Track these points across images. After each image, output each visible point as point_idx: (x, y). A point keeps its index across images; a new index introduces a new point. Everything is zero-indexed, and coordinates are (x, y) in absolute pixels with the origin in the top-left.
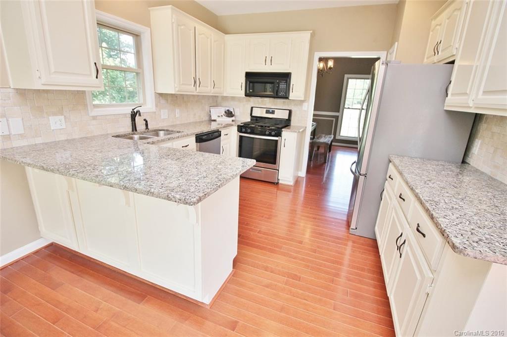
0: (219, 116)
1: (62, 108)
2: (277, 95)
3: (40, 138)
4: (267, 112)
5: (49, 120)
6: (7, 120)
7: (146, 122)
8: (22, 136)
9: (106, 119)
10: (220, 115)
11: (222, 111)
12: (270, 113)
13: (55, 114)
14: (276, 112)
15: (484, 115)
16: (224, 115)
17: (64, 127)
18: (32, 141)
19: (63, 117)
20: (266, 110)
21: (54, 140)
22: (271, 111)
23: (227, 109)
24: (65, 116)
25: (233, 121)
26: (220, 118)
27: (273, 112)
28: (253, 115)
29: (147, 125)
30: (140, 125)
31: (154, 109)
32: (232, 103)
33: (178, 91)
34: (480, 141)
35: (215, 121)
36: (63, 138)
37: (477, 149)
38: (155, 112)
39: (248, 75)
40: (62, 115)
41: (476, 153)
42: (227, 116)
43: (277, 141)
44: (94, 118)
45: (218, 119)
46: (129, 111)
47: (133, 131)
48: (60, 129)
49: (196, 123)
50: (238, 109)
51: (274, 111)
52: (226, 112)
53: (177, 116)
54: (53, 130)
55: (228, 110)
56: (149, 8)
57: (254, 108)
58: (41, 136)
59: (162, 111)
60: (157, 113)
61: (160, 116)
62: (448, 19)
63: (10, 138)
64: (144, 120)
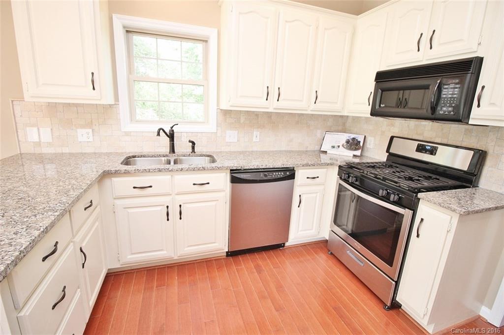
0: (333, 147)
1: (92, 121)
3: (67, 148)
4: (421, 149)
5: (77, 132)
6: (38, 129)
7: (193, 143)
8: (50, 144)
9: (143, 136)
10: (336, 145)
11: (343, 138)
12: (426, 152)
13: (83, 127)
14: (439, 151)
16: (343, 146)
17: (91, 139)
18: (59, 150)
20: (419, 146)
21: (80, 152)
22: (428, 148)
23: (353, 136)
24: (93, 130)
25: (355, 157)
26: (334, 149)
27: (433, 152)
28: (391, 151)
29: (193, 148)
31: (214, 130)
35: (325, 152)
36: (90, 150)
38: (215, 133)
40: (91, 128)
42: (346, 148)
44: (127, 134)
45: (331, 151)
47: (170, 152)
48: (88, 142)
49: (290, 152)
50: (373, 139)
51: (437, 149)
52: (348, 141)
54: (80, 142)
55: (354, 139)
57: (395, 139)
58: (68, 147)
59: (227, 131)
60: (219, 134)
61: (224, 139)
63: (40, 145)
64: (190, 141)
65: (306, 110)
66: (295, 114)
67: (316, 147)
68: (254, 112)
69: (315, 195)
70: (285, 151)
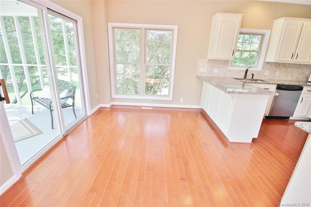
1: (219, 66)
6: (204, 68)
7: (253, 75)
8: (206, 73)
17: (218, 72)
19: (218, 69)
29: (253, 77)
30: (249, 76)
31: (261, 70)
33: (276, 61)
35: (310, 82)
36: (216, 76)
38: (261, 71)
44: (230, 71)
46: (245, 69)
47: (244, 78)
53: (276, 75)
54: (214, 73)
56: (274, 21)
59: (266, 71)
60: (262, 72)
61: (264, 74)
63: (203, 73)
64: (252, 74)
65: (307, 63)
66: (297, 64)
67: (305, 79)
68: (278, 63)
69: (309, 98)
70: (289, 80)
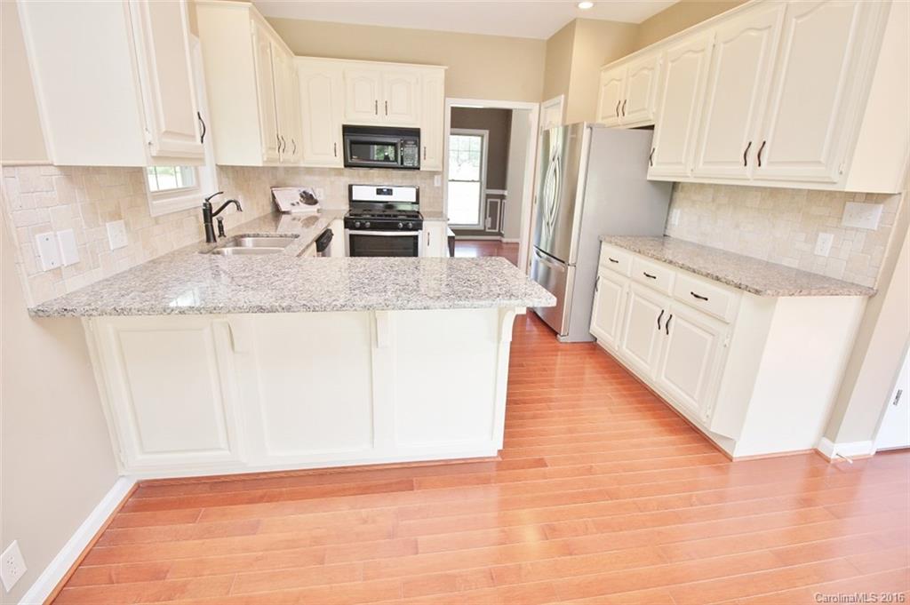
0: (293, 205)
2: (402, 163)
3: (101, 270)
4: (379, 192)
5: (106, 231)
10: (295, 202)
11: (295, 194)
12: (384, 194)
13: (111, 218)
14: (394, 192)
15: (679, 183)
16: (301, 201)
19: (122, 223)
20: (378, 190)
22: (385, 190)
23: (302, 190)
24: (124, 221)
25: (318, 211)
26: (297, 206)
27: (389, 192)
28: (354, 198)
32: (308, 178)
33: (266, 162)
34: (679, 212)
35: (286, 213)
37: (677, 220)
39: (347, 130)
40: (121, 219)
41: (677, 223)
42: (306, 203)
43: (416, 237)
44: (157, 221)
45: (295, 210)
48: (122, 248)
50: (322, 190)
51: (391, 190)
52: (302, 197)
55: (304, 192)
57: (354, 187)
62: (634, 76)
